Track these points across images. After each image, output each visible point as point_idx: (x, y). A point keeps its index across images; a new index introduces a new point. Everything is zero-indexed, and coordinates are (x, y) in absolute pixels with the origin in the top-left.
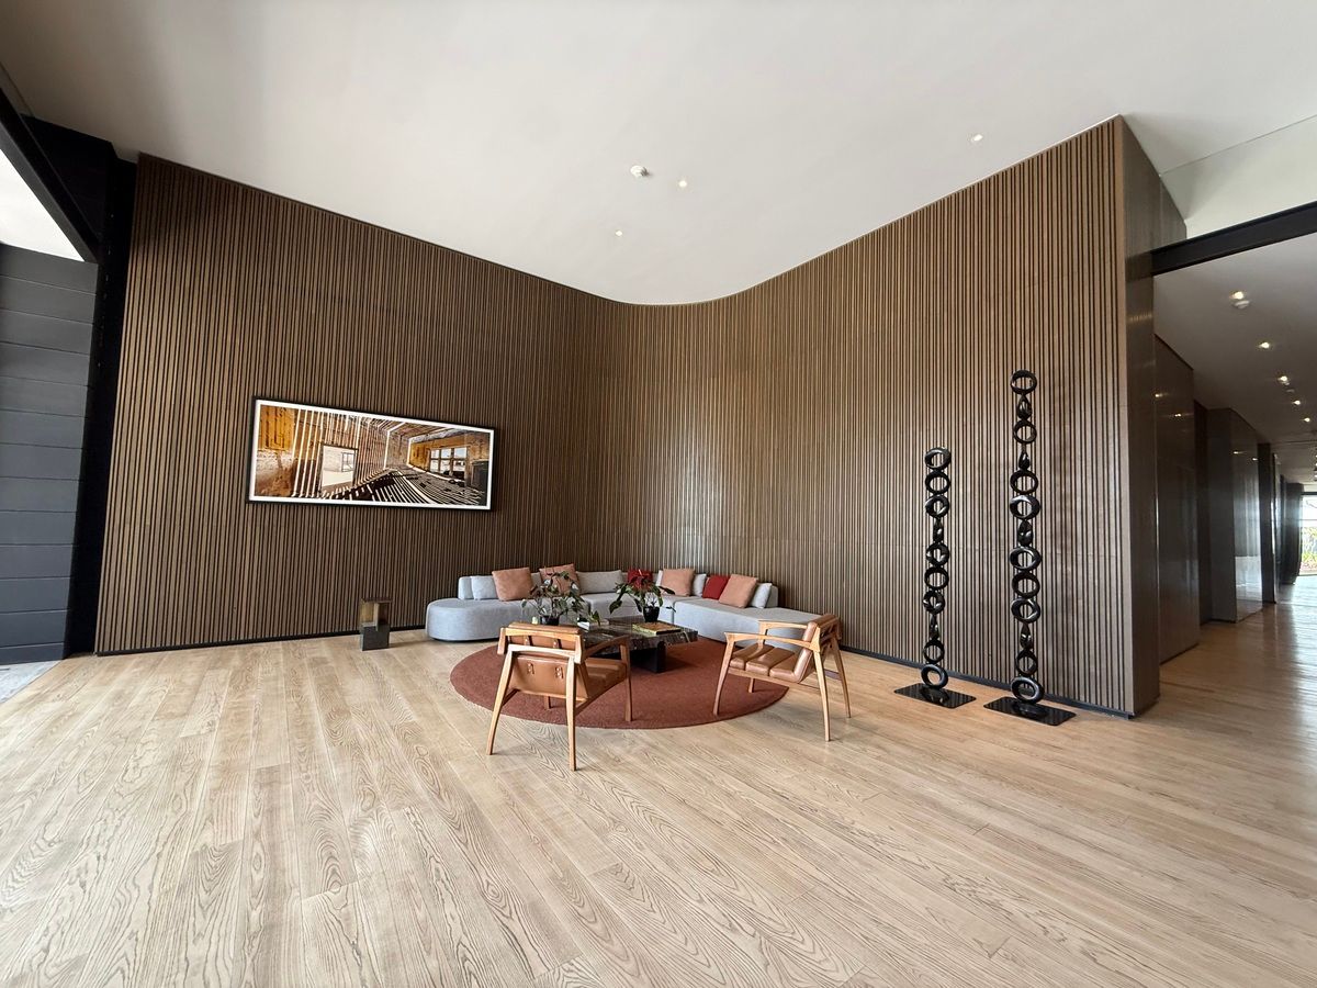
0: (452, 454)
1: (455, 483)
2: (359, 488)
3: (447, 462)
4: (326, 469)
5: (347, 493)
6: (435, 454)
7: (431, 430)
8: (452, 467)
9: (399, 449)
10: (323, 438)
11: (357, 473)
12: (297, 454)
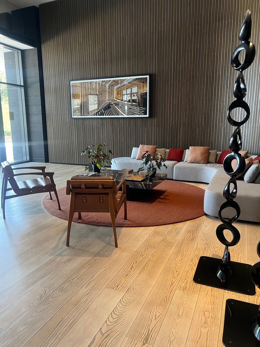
0: (131, 91)
1: (133, 105)
2: (100, 111)
3: (129, 95)
4: (90, 104)
5: (97, 113)
6: (124, 92)
7: (122, 81)
8: (131, 98)
9: (111, 93)
10: (88, 92)
11: (99, 105)
12: (82, 100)
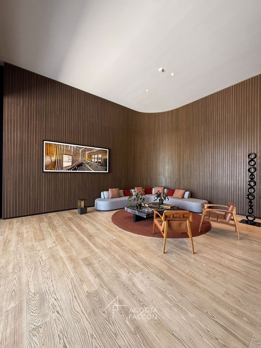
0: (98, 156)
1: (99, 165)
2: (73, 167)
3: (96, 159)
4: (64, 162)
5: (70, 168)
6: (93, 157)
7: (92, 149)
8: (98, 160)
9: (83, 155)
10: (63, 152)
11: (73, 162)
12: (56, 157)
